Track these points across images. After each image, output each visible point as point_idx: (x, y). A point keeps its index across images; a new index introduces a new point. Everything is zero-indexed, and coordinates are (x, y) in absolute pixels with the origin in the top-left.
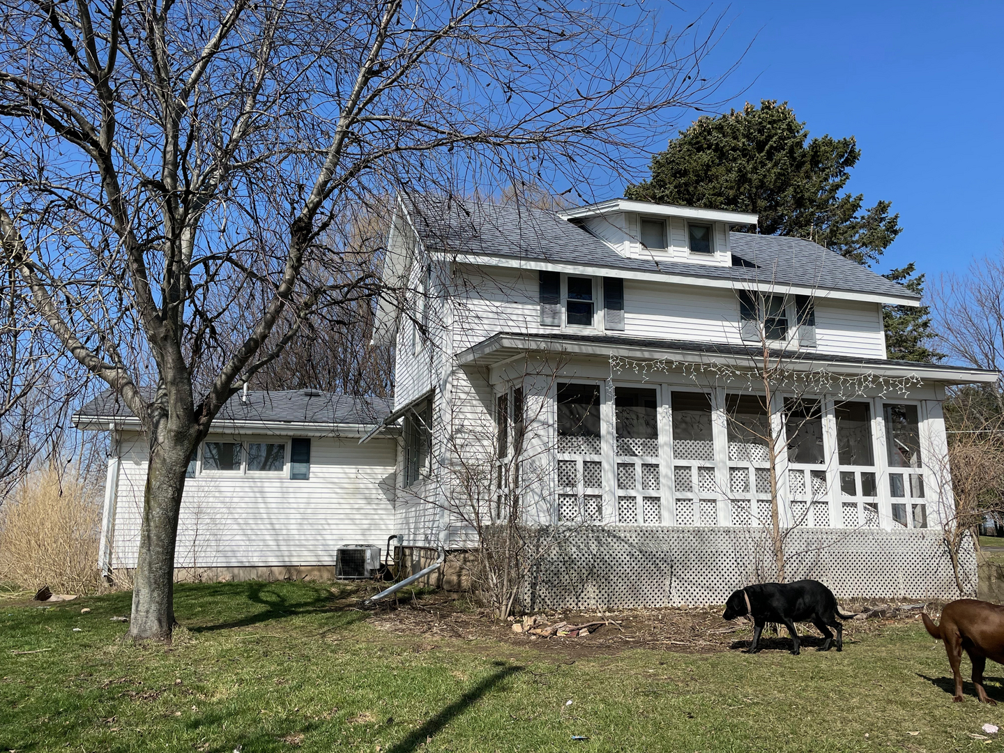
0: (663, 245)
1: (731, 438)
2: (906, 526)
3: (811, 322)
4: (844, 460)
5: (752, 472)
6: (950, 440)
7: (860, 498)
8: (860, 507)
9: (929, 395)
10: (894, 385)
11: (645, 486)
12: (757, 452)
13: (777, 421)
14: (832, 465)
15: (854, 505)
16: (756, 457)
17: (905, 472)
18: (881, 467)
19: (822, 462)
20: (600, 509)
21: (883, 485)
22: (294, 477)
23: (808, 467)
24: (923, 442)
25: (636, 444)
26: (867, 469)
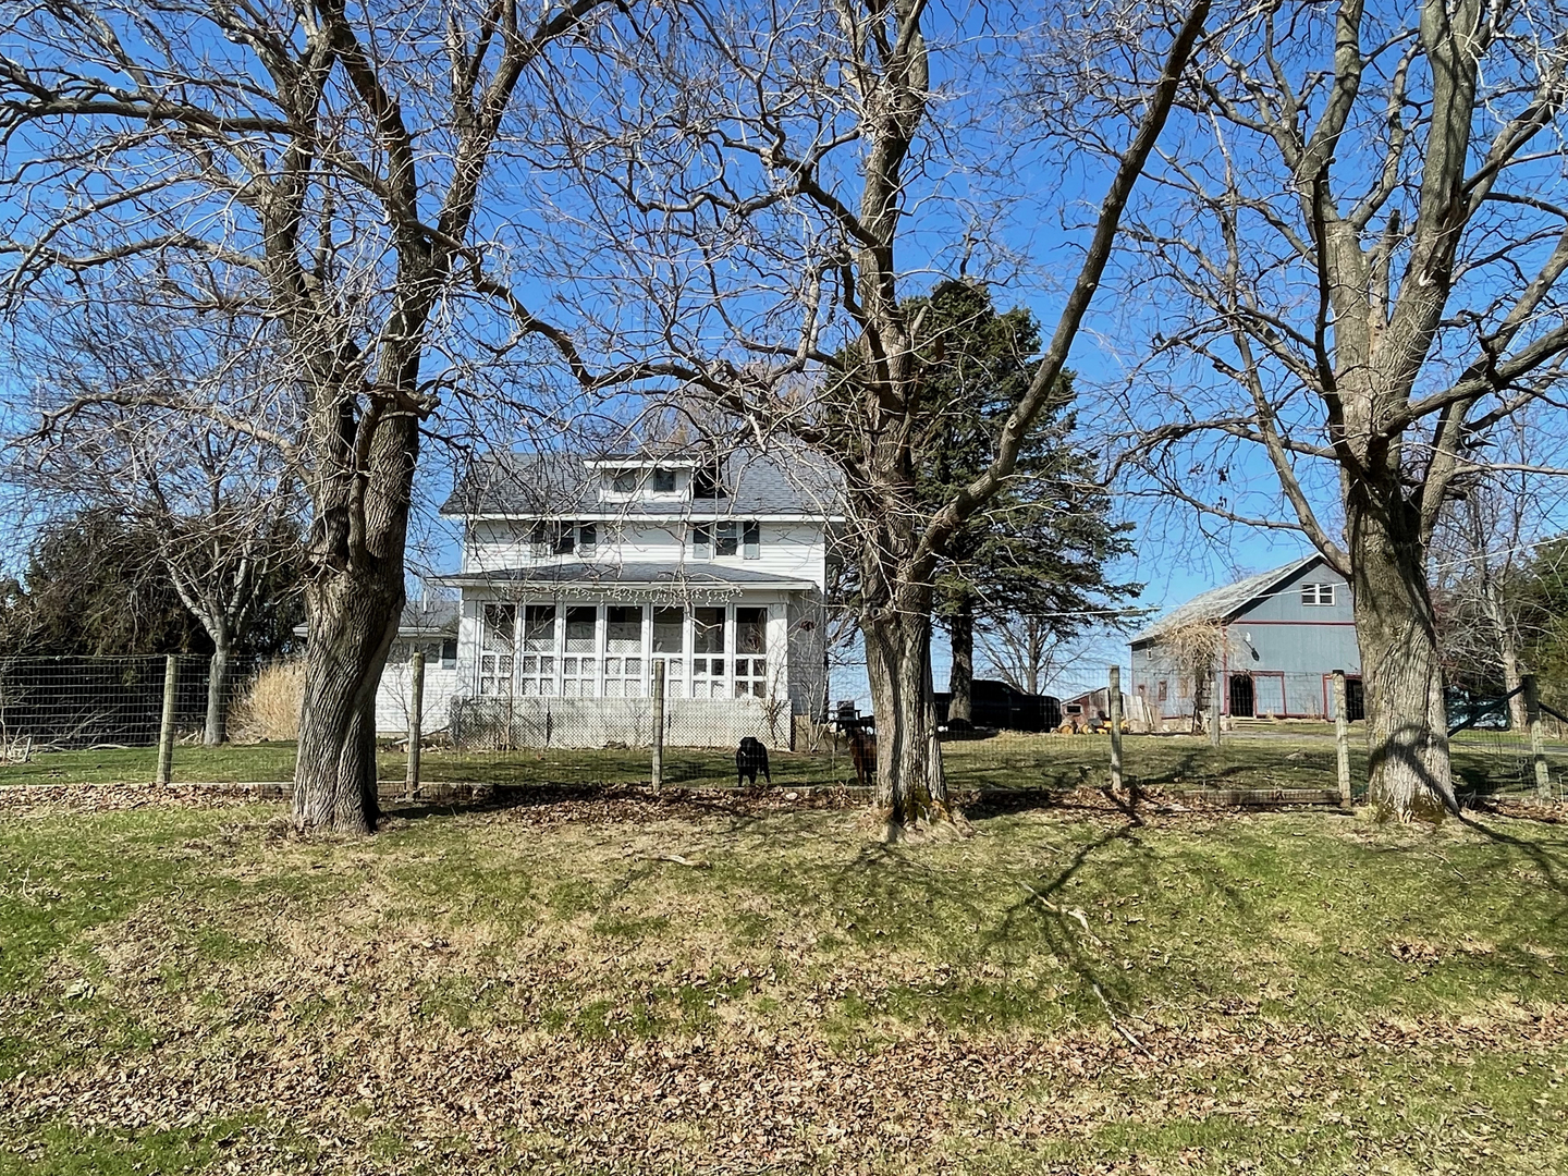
0: (632, 490)
1: (610, 637)
3: (756, 541)
7: (709, 677)
8: (708, 683)
9: (778, 601)
11: (543, 671)
12: (628, 646)
14: (688, 653)
15: (703, 681)
16: (628, 650)
17: (750, 657)
18: (730, 655)
19: (680, 652)
21: (729, 669)
22: (444, 667)
23: (668, 656)
24: (768, 636)
26: (718, 656)
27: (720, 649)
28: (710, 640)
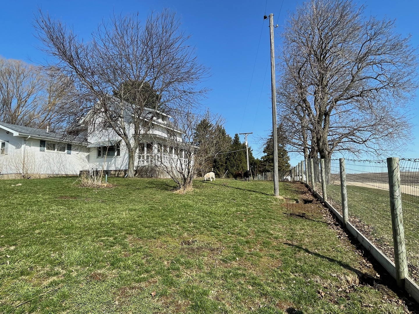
22: (68, 153)
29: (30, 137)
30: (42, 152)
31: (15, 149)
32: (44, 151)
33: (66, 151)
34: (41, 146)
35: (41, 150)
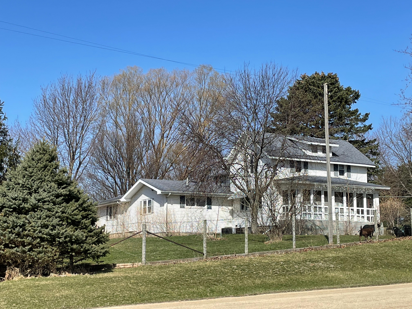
0: (317, 152)
1: (335, 202)
2: (369, 221)
3: (350, 172)
4: (358, 206)
5: (339, 209)
6: (380, 202)
7: (360, 215)
8: (361, 217)
9: (376, 192)
10: (369, 190)
11: (319, 212)
12: (340, 204)
13: (345, 198)
14: (355, 208)
15: (359, 216)
16: (340, 206)
17: (370, 209)
18: (365, 208)
19: (353, 207)
20: (311, 216)
21: (365, 213)
22: (208, 208)
23: (350, 208)
24: (374, 203)
25: (317, 203)
26: (362, 208)
27: (363, 207)
28: (360, 204)
29: (170, 194)
30: (183, 209)
31: (159, 207)
32: (184, 207)
33: (206, 206)
34: (180, 203)
35: (181, 207)
